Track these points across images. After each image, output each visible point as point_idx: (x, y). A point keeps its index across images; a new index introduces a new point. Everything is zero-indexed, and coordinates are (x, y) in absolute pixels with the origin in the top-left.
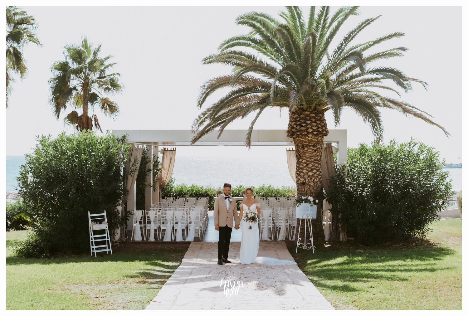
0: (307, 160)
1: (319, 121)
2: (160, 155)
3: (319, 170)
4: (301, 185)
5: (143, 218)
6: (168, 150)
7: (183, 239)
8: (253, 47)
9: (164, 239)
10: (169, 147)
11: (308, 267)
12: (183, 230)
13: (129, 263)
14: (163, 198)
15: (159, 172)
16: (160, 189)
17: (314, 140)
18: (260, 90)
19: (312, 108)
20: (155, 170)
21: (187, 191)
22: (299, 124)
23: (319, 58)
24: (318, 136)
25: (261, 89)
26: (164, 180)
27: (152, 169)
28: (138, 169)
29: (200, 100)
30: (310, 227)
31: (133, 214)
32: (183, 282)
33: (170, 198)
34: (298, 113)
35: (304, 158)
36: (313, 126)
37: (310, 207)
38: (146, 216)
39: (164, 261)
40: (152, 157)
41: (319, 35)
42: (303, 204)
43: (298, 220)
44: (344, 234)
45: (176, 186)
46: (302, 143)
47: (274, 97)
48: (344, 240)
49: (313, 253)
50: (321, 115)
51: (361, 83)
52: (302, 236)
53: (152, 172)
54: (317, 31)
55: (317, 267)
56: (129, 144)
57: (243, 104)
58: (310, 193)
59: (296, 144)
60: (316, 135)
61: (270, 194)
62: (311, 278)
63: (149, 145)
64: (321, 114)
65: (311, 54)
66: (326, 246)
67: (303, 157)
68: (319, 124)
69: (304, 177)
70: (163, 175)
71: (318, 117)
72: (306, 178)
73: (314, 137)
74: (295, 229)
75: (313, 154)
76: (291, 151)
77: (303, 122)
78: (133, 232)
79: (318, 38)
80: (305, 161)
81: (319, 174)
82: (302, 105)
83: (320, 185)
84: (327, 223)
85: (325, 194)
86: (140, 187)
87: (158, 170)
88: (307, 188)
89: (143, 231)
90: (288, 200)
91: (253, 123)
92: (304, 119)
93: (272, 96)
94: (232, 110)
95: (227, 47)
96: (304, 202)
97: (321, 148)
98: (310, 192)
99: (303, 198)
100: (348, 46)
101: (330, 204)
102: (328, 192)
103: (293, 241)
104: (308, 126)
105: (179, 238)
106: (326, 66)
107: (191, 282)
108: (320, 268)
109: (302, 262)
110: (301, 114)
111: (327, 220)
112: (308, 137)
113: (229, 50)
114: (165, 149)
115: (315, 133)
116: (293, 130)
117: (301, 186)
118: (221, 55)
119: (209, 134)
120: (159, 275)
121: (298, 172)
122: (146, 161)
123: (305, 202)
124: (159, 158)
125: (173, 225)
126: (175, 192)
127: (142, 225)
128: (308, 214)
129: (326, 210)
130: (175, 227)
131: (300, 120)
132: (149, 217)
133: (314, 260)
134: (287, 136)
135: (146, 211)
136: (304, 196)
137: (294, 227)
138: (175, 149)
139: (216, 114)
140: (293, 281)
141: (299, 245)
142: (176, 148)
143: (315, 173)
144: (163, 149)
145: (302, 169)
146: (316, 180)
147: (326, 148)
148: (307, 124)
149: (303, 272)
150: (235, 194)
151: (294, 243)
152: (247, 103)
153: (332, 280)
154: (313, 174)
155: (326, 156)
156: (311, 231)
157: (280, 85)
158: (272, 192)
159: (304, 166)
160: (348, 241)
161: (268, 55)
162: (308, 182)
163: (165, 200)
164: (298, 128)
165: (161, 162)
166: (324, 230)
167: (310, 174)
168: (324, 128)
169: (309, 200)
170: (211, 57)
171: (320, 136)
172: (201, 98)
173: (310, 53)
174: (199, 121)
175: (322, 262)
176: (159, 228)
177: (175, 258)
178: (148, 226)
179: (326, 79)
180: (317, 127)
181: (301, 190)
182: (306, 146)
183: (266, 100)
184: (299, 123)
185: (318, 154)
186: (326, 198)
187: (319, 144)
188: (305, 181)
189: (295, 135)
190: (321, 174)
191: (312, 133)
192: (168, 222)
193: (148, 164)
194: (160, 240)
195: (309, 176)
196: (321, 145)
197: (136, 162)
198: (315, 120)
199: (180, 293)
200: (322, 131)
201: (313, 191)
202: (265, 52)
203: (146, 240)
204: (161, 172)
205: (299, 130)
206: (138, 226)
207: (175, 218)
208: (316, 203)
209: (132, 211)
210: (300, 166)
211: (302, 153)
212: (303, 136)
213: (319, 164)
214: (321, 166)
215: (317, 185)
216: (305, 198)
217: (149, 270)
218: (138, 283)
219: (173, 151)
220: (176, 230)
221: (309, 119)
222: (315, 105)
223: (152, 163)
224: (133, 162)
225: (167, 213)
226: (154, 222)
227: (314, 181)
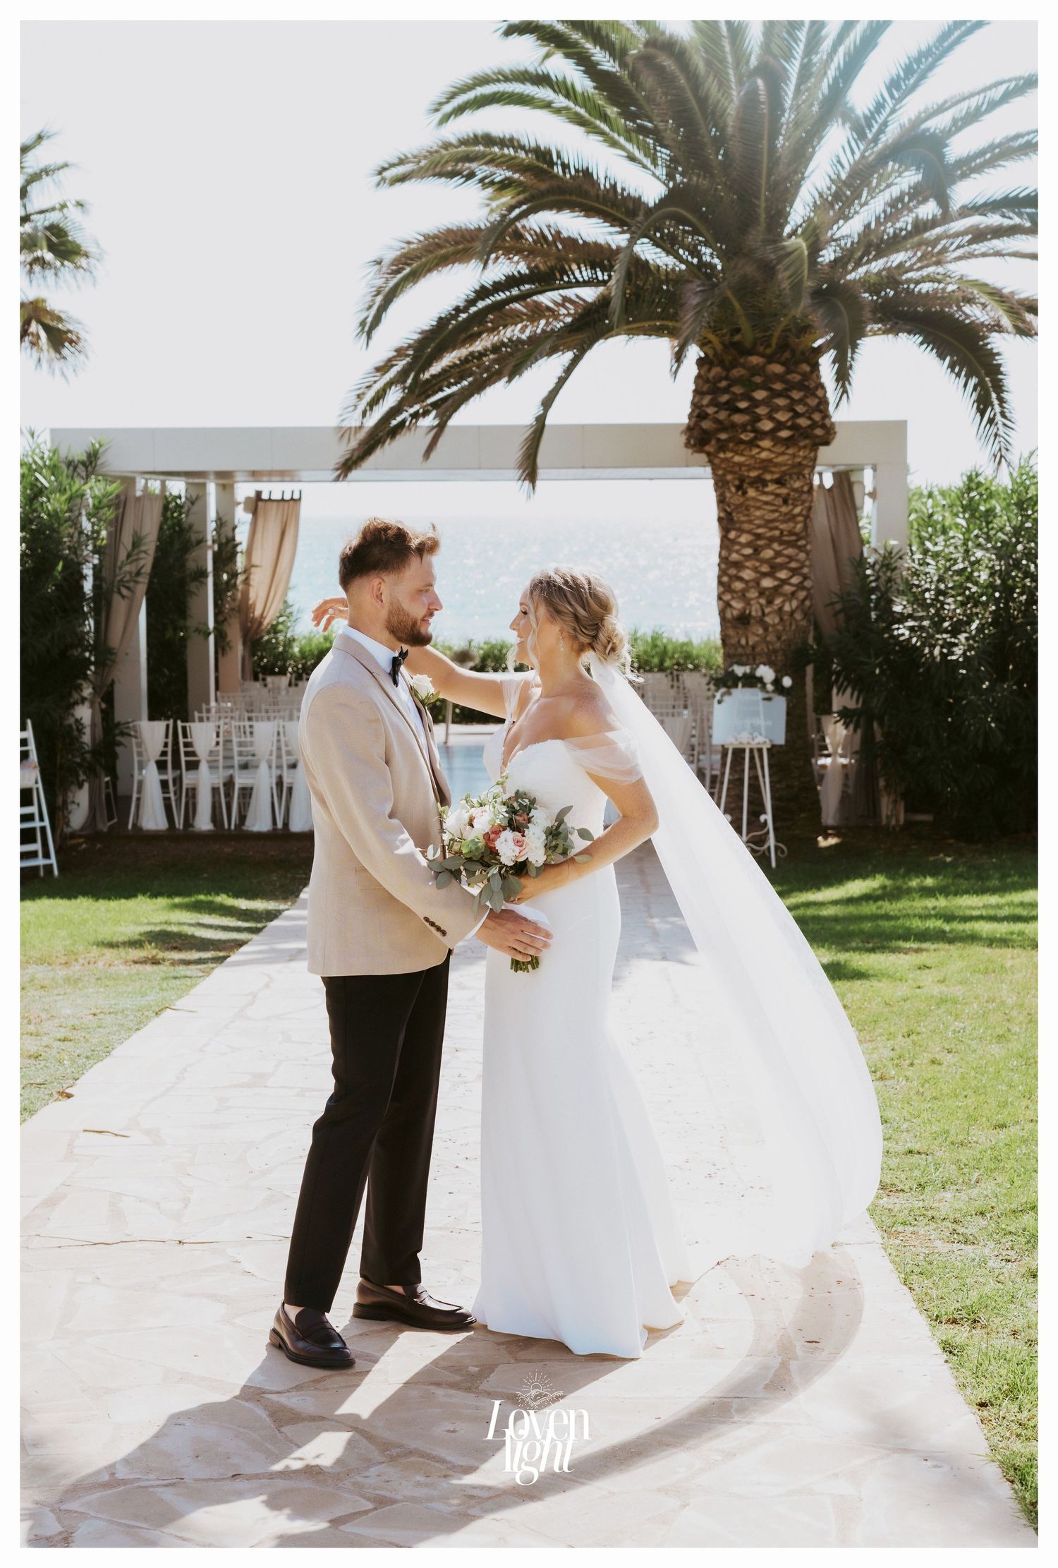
0: (755, 534)
1: (800, 390)
2: (242, 518)
3: (801, 568)
4: (734, 623)
5: (169, 749)
6: (270, 500)
8: (558, 111)
9: (248, 822)
13: (113, 904)
14: (254, 677)
15: (238, 581)
16: (244, 644)
17: (780, 459)
18: (583, 276)
19: (774, 342)
20: (224, 576)
22: (727, 403)
23: (802, 157)
24: (794, 444)
25: (584, 273)
26: (258, 611)
27: (210, 569)
28: (149, 572)
29: (367, 318)
30: (764, 777)
31: (132, 733)
33: (278, 678)
34: (721, 363)
35: (746, 526)
36: (777, 409)
37: (761, 703)
38: (181, 740)
39: (237, 895)
40: (211, 526)
41: (796, 68)
42: (740, 693)
43: (722, 750)
44: (891, 799)
45: (305, 635)
46: (736, 473)
47: (627, 305)
48: (893, 822)
49: (774, 866)
50: (808, 369)
51: (958, 247)
53: (210, 579)
54: (788, 56)
56: (112, 482)
57: (525, 331)
58: (765, 655)
59: (716, 474)
60: (788, 442)
61: (656, 661)
63: (198, 481)
64: (809, 364)
65: (765, 140)
66: (823, 842)
67: (744, 522)
68: (801, 401)
69: (744, 596)
70: (252, 595)
71: (794, 375)
72: (752, 599)
73: (779, 449)
75: (776, 511)
77: (742, 394)
78: (134, 799)
80: (750, 537)
81: (801, 583)
82: (738, 330)
83: (804, 622)
84: (834, 761)
86: (167, 637)
87: (235, 575)
88: (754, 635)
89: (172, 795)
91: (547, 403)
92: (743, 385)
93: (616, 300)
94: (481, 355)
96: (740, 685)
97: (806, 489)
98: (766, 650)
99: (739, 670)
100: (901, 111)
104: (757, 410)
105: (302, 821)
110: (734, 365)
111: (835, 752)
112: (757, 450)
114: (259, 494)
115: (784, 434)
116: (706, 425)
117: (735, 627)
118: (437, 152)
119: (402, 440)
120: (214, 940)
121: (726, 579)
122: (187, 542)
123: (746, 685)
124: (236, 530)
125: (279, 772)
126: (303, 658)
127: (166, 773)
128: (755, 729)
130: (286, 781)
131: (730, 386)
134: (687, 446)
135: (179, 722)
136: (744, 665)
138: (296, 496)
139: (425, 367)
142: (300, 491)
143: (784, 582)
144: (252, 494)
145: (738, 565)
146: (787, 608)
147: (830, 490)
148: (756, 403)
152: (540, 326)
154: (776, 583)
155: (832, 519)
156: (765, 791)
157: (653, 257)
158: (664, 654)
159: (743, 555)
160: (909, 825)
161: (613, 144)
162: (759, 613)
163: (259, 684)
164: (722, 415)
165: (244, 547)
167: (767, 583)
168: (817, 417)
169: (760, 680)
170: (403, 161)
171: (805, 447)
172: (370, 307)
173: (761, 138)
174: (364, 394)
175: (795, 894)
176: (229, 784)
177: (281, 886)
178: (188, 778)
179: (812, 239)
180: (790, 414)
181: (734, 641)
182: (751, 484)
183: (598, 314)
184: (724, 398)
185: (797, 510)
187: (800, 475)
188: (747, 612)
189: (713, 442)
190: (808, 584)
191: (772, 434)
192: (259, 761)
193: (194, 554)
194: (233, 827)
195: (762, 593)
196: (804, 477)
197: (139, 546)
198: (784, 386)
199: (267, 986)
200: (809, 426)
201: (778, 645)
202: (602, 133)
203: (181, 827)
204: (247, 581)
205: (726, 422)
206: (152, 777)
207: (284, 749)
208: (783, 687)
209: (128, 723)
210: (730, 554)
211: (738, 506)
212: (742, 447)
213: (801, 549)
214: (808, 553)
215: (791, 624)
216: (747, 669)
217: (180, 924)
218: (135, 962)
219: (291, 503)
220: (290, 789)
221: (763, 382)
222: (783, 331)
223: (210, 547)
224: (130, 547)
225: (255, 730)
226: (208, 762)
227: (780, 609)
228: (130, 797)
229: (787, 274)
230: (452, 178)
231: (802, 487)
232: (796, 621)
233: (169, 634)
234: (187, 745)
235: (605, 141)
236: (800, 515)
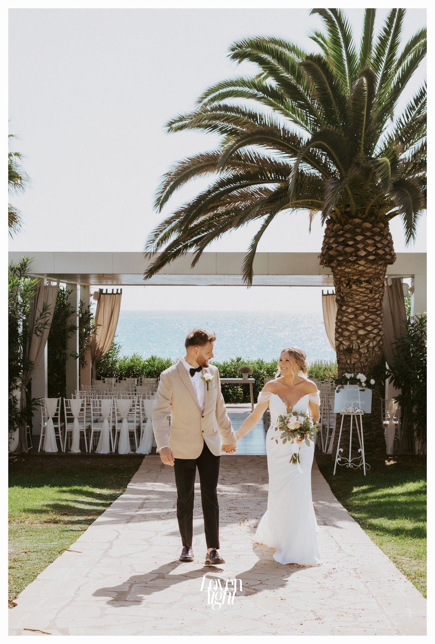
0: (356, 308)
1: (379, 236)
2: (93, 301)
3: (378, 325)
4: (344, 352)
5: (59, 412)
6: (107, 294)
7: (132, 450)
8: (259, 99)
9: (98, 449)
10: (109, 289)
11: (353, 497)
12: (131, 434)
13: (32, 490)
14: (98, 378)
15: (91, 332)
16: (93, 363)
17: (369, 270)
18: (272, 178)
19: (367, 212)
20: (84, 330)
21: (141, 367)
22: (343, 242)
23: (381, 121)
24: (376, 263)
25: (273, 176)
26: (100, 347)
27: (78, 325)
28: (51, 323)
29: (161, 197)
30: (360, 429)
31: (41, 404)
32: (126, 521)
33: (110, 379)
34: (340, 222)
35: (351, 304)
36: (368, 245)
37: (359, 392)
38: (65, 408)
39: (94, 486)
40: (79, 305)
41: (380, 76)
42: (348, 388)
43: (339, 416)
45: (122, 358)
46: (346, 277)
47: (296, 190)
49: (365, 474)
50: (383, 226)
52: (345, 444)
53: (78, 331)
54: (377, 69)
55: (370, 498)
56: (33, 279)
57: (241, 204)
58: (361, 368)
59: (336, 278)
60: (373, 262)
62: (356, 515)
63: (72, 282)
64: (383, 223)
65: (365, 111)
66: (388, 463)
67: (350, 302)
68: (379, 241)
69: (349, 339)
70: (98, 338)
71: (376, 228)
72: (353, 340)
73: (368, 265)
74: (333, 434)
75: (366, 296)
76: (331, 296)
77: (350, 237)
78: (41, 437)
79: (379, 81)
80: (353, 309)
81: (378, 332)
82: (348, 206)
83: (379, 353)
84: (391, 422)
85: (387, 370)
86: (57, 358)
87: (89, 329)
88: (354, 359)
89: (60, 435)
90: (323, 383)
91: (257, 238)
92: (351, 233)
93: (291, 187)
94: (219, 216)
95: (213, 100)
96: (348, 383)
97: (381, 285)
98: (360, 366)
99: (348, 376)
101: (396, 389)
102: (393, 366)
103: (329, 455)
104: (358, 246)
105: (124, 448)
106: (393, 135)
107: (139, 521)
108: (374, 500)
109: (343, 491)
110: (346, 223)
111: (392, 418)
112: (357, 266)
113: (216, 104)
114: (101, 290)
115: (371, 258)
116: (331, 253)
117: (345, 354)
118: (200, 114)
119: (179, 259)
120: (85, 510)
121: (340, 330)
122: (67, 312)
123: (351, 383)
124: (90, 308)
125: (113, 424)
126: (121, 370)
127: (58, 424)
128: (356, 405)
129: (390, 400)
130: (117, 428)
131: (344, 233)
132: (69, 410)
133: (365, 487)
134: (321, 264)
135: (64, 399)
136: (350, 373)
137: (331, 430)
138: (119, 292)
139: (191, 222)
140: (324, 521)
141: (339, 461)
142: (121, 290)
143: (370, 332)
144: (98, 290)
145: (347, 323)
146: (371, 345)
147: (391, 287)
148: (357, 242)
149: (344, 506)
150: (229, 373)
151: (331, 458)
152: (248, 203)
153: (395, 519)
154: (366, 332)
155: (391, 302)
156: (361, 437)
157: (307, 168)
159: (350, 318)
161: (287, 115)
162: (357, 348)
163: (101, 382)
164: (340, 248)
165: (94, 316)
166: (385, 436)
167: (361, 332)
168: (387, 250)
169: (359, 380)
170: (181, 119)
171: (381, 265)
172: (162, 192)
173: (363, 110)
174: (158, 234)
175: (380, 490)
176: (89, 430)
177: (116, 482)
178: (68, 427)
179: (392, 157)
180: (375, 248)
181: (344, 361)
182: (354, 283)
183: (281, 195)
184: (342, 239)
185: (377, 296)
186: (390, 377)
187: (378, 279)
188: (351, 347)
189: (335, 261)
190: (381, 333)
191: (365, 257)
192: (104, 419)
193: (70, 318)
194: (90, 452)
195: (359, 337)
196: (381, 280)
197: (46, 310)
198: (371, 234)
199: (117, 537)
200: (384, 254)
201: (366, 364)
202: (281, 109)
203: (64, 451)
204: (95, 333)
205: (342, 251)
206: (50, 426)
207: (116, 413)
208: (370, 384)
209: (39, 398)
210: (342, 318)
211: (347, 294)
212: (350, 264)
213: (378, 315)
214: (381, 318)
215: (373, 354)
216: (352, 375)
217: (67, 500)
218: (45, 522)
219: (117, 295)
220: (119, 433)
221: (361, 232)
222: (372, 206)
223: (78, 315)
224: (41, 311)
225: (102, 403)
226: (78, 419)
227: (368, 345)
228: (40, 436)
229: (380, 174)
230: (206, 128)
231: (379, 284)
232: (376, 352)
233: (57, 357)
234: (67, 410)
235: (282, 113)
236: (377, 298)
